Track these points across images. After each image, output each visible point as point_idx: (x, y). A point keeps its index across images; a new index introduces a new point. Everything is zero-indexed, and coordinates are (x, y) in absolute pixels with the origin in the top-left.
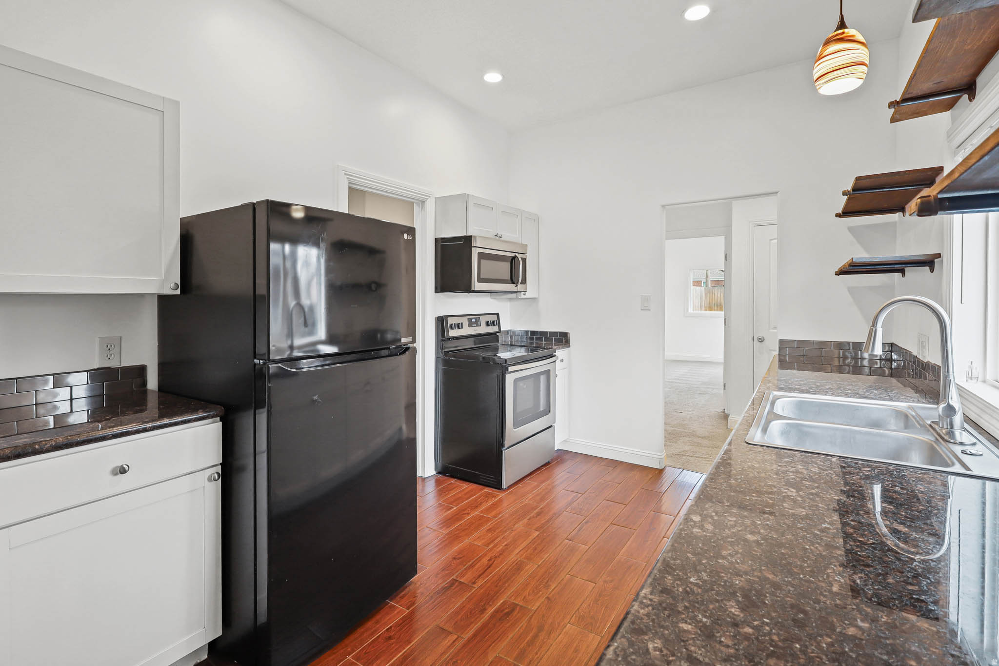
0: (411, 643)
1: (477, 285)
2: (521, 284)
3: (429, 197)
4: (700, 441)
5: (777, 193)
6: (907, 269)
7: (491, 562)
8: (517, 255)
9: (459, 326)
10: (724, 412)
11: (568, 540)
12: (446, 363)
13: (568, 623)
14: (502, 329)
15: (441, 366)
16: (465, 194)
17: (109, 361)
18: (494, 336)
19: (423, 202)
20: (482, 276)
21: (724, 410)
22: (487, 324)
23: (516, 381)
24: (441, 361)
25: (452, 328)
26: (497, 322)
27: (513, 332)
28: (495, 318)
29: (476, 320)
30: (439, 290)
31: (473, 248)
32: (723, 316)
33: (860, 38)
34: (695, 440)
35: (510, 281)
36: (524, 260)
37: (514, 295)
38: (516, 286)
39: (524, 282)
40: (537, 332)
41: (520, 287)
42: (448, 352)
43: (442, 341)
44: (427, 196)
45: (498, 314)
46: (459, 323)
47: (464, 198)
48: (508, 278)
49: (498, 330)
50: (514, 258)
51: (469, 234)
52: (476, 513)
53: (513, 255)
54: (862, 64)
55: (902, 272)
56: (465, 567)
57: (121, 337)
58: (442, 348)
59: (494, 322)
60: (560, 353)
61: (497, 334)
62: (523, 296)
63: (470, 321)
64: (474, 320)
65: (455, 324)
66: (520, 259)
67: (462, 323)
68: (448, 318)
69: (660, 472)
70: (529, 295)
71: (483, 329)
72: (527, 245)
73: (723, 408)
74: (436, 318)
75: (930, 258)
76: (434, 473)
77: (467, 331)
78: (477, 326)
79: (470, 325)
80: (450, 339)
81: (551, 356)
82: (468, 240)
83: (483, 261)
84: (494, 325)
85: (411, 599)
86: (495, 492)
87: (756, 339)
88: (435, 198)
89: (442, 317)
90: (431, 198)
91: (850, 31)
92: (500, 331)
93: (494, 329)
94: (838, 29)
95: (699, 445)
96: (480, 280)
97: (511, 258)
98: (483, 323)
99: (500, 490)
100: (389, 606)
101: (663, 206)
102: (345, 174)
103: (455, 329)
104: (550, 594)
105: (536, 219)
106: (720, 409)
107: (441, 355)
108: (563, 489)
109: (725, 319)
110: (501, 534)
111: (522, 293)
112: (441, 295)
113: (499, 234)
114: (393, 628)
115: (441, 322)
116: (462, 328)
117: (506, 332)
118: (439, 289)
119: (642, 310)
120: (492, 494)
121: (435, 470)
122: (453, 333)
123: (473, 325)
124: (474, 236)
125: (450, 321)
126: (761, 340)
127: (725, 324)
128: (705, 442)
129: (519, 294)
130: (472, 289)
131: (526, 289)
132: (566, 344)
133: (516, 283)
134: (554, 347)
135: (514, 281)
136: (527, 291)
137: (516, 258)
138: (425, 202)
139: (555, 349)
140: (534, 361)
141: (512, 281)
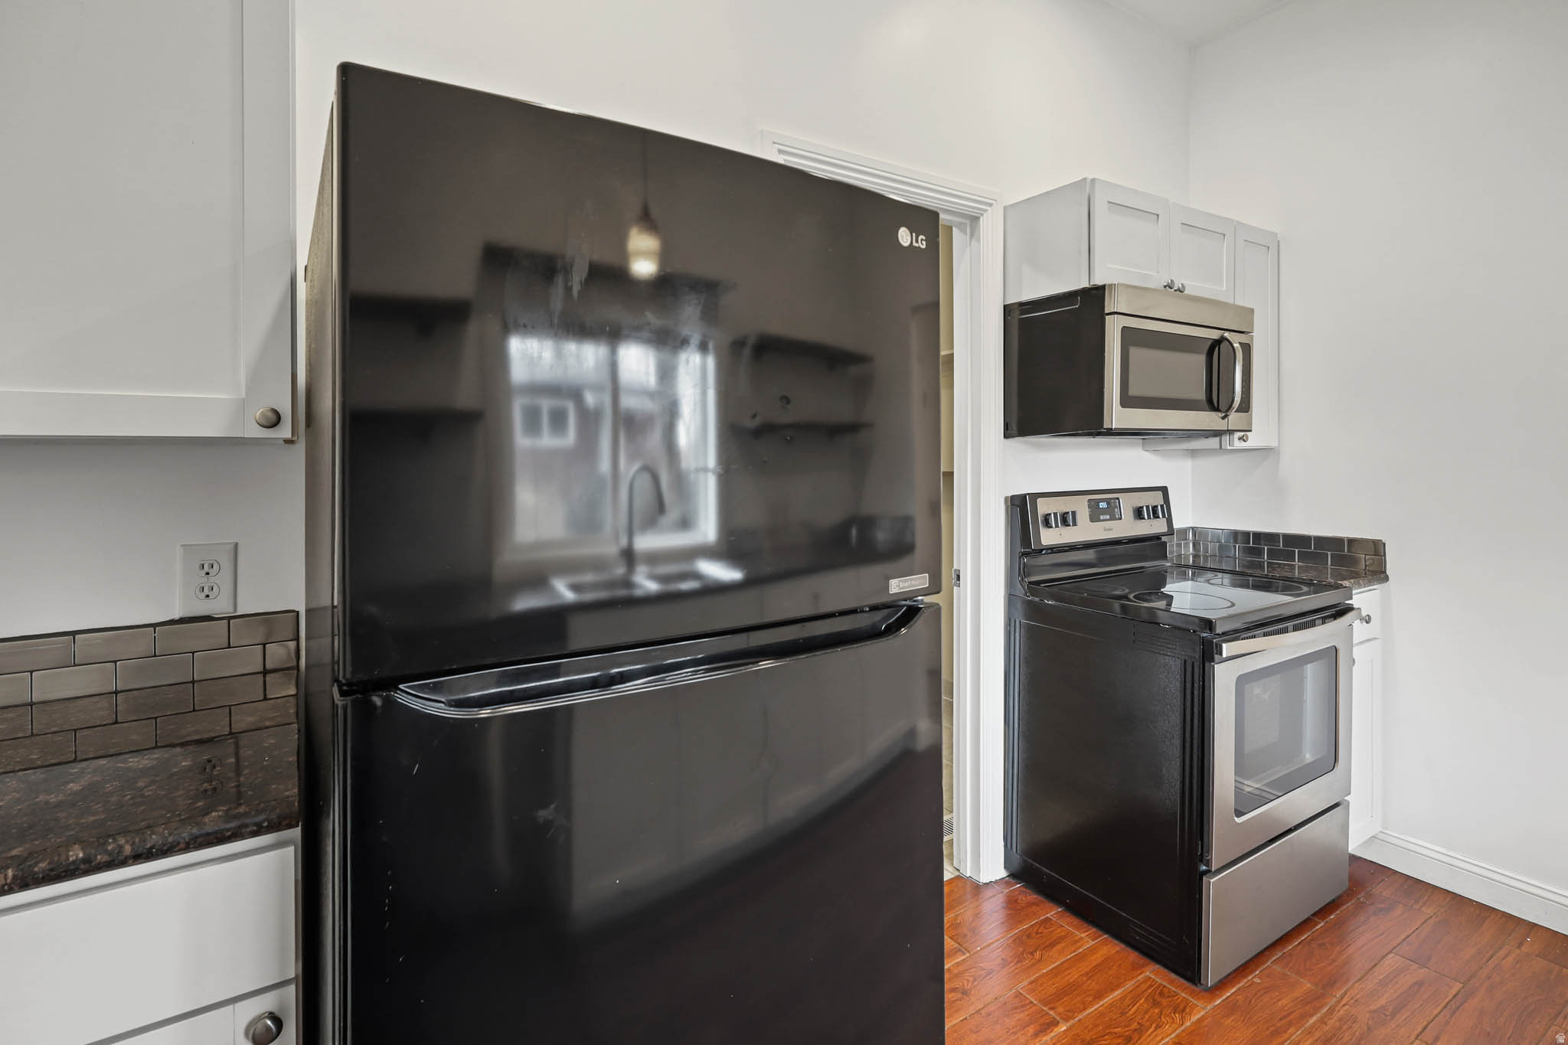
1: (1117, 416)
2: (1236, 412)
3: (991, 205)
8: (1226, 334)
9: (1065, 520)
12: (1033, 611)
14: (1176, 525)
15: (1020, 618)
16: (1085, 179)
17: (207, 600)
18: (1154, 545)
19: (975, 220)
20: (1133, 391)
22: (1138, 513)
23: (1243, 681)
24: (1019, 605)
25: (1047, 523)
26: (1162, 509)
27: (1200, 533)
28: (1157, 499)
29: (1108, 504)
30: (1015, 432)
31: (1107, 317)
35: (1205, 405)
36: (1247, 348)
37: (1213, 442)
38: (1223, 418)
39: (1245, 407)
40: (1277, 535)
41: (1235, 419)
42: (1038, 583)
43: (1024, 554)
44: (985, 202)
45: (1164, 490)
46: (1068, 513)
47: (1085, 191)
48: (1201, 395)
49: (1165, 529)
50: (1217, 343)
51: (1098, 281)
53: (1215, 335)
57: (236, 545)
58: (1025, 571)
59: (1155, 508)
60: (1363, 598)
61: (1164, 539)
62: (1238, 444)
63: (1094, 506)
64: (1103, 503)
65: (1055, 514)
66: (1236, 345)
67: (1074, 513)
68: (1039, 500)
70: (1254, 440)
71: (1126, 527)
72: (1252, 311)
74: (1006, 498)
76: (1002, 873)
77: (1086, 531)
78: (1113, 518)
79: (1094, 518)
80: (1042, 550)
81: (1341, 611)
82: (1093, 298)
83: (1134, 352)
84: (1156, 516)
86: (1184, 988)
88: (1007, 206)
89: (1024, 496)
90: (996, 206)
92: (1171, 531)
93: (1157, 527)
96: (1128, 401)
97: (1207, 347)
98: (1127, 511)
99: (1195, 984)
102: (780, 152)
103: (1057, 526)
105: (1270, 246)
107: (1020, 591)
111: (1238, 435)
112: (1018, 443)
113: (1176, 282)
115: (1021, 509)
116: (1075, 524)
117: (1184, 532)
118: (1014, 427)
120: (1172, 996)
121: (1005, 867)
122: (1049, 537)
123: (1102, 517)
124: (1111, 285)
125: (1044, 507)
129: (1226, 438)
130: (1106, 425)
131: (1250, 424)
132: (1378, 573)
133: (1223, 407)
134: (1346, 583)
135: (1216, 405)
136: (1251, 431)
137: (1224, 345)
138: (978, 218)
139: (1350, 589)
140: (1290, 624)
141: (1212, 405)
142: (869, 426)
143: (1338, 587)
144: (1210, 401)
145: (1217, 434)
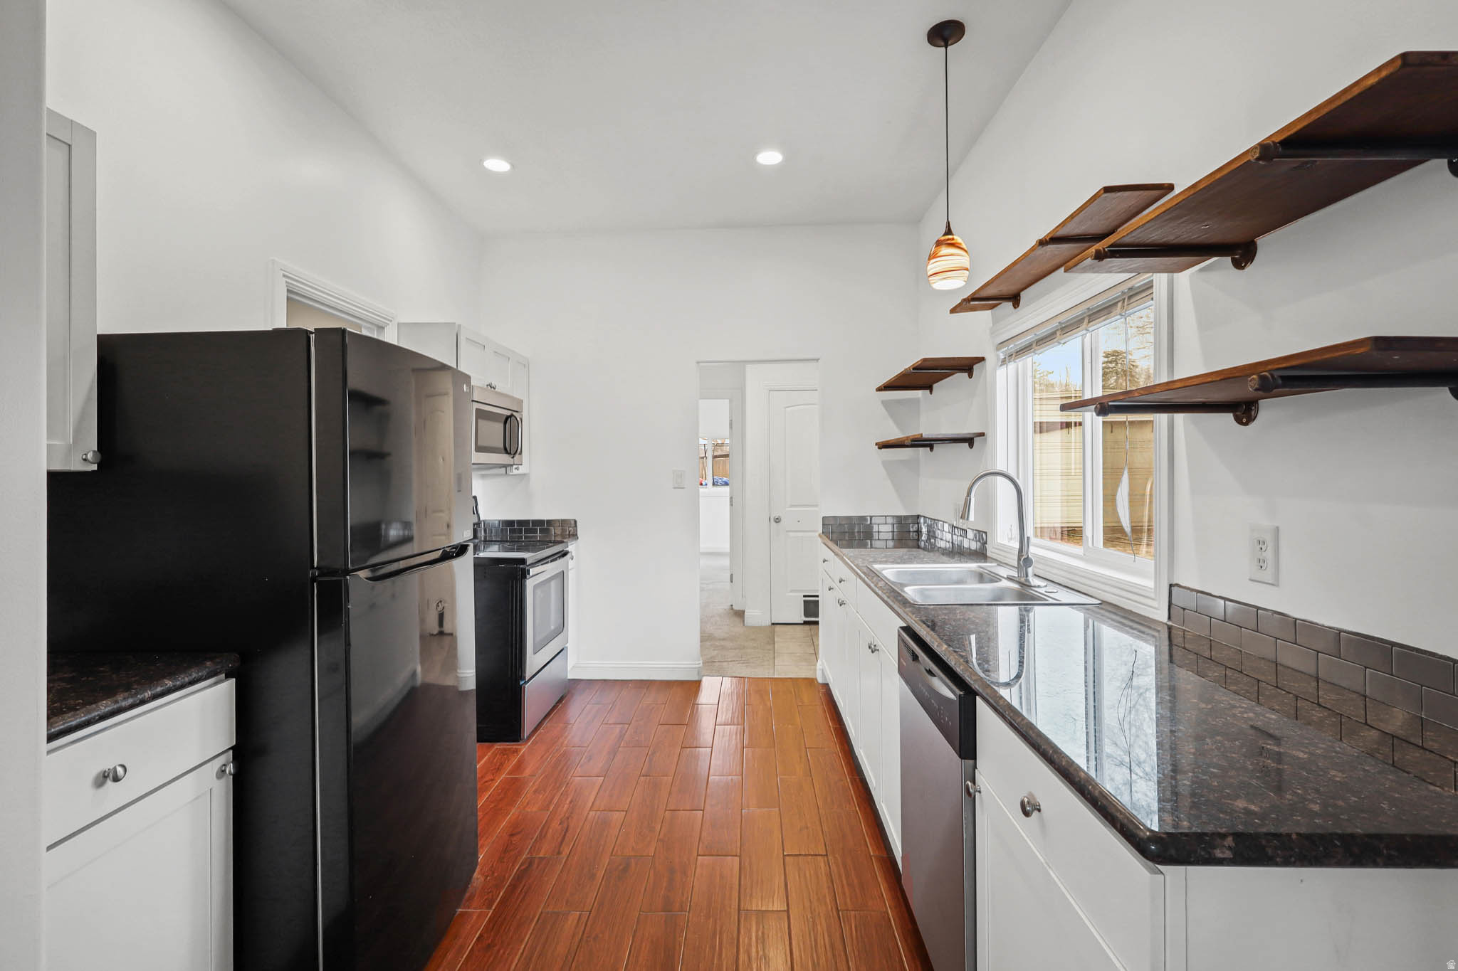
0: (523, 940)
3: (391, 321)
4: (722, 643)
5: (818, 360)
6: (935, 445)
7: (565, 825)
8: (515, 414)
10: (732, 609)
11: (643, 776)
13: (698, 855)
16: (455, 323)
19: (382, 328)
20: (478, 443)
21: (732, 606)
23: (536, 587)
26: (475, 510)
32: (728, 495)
33: (964, 246)
34: (717, 643)
35: (503, 451)
36: (522, 421)
38: (510, 458)
39: (521, 452)
40: (529, 521)
41: (515, 458)
44: (389, 320)
47: (454, 330)
48: (502, 446)
50: (508, 418)
52: (503, 776)
53: (509, 413)
54: (967, 269)
55: (931, 447)
56: (533, 840)
60: (572, 547)
62: (515, 472)
66: (518, 419)
69: (698, 684)
70: (522, 470)
72: (524, 401)
73: (730, 604)
75: (972, 436)
81: (564, 554)
83: (479, 421)
85: (486, 897)
86: (513, 745)
87: (772, 520)
88: (398, 324)
90: (393, 322)
91: (958, 239)
94: (944, 235)
95: (723, 648)
96: (479, 449)
97: (504, 418)
99: (519, 742)
100: (459, 914)
101: (698, 363)
102: (284, 276)
104: (659, 835)
105: (526, 364)
106: (727, 606)
108: (602, 724)
109: (731, 498)
110: (555, 792)
111: (515, 467)
113: (493, 383)
114: (485, 935)
117: (485, 522)
119: (675, 488)
120: (509, 749)
126: (778, 520)
127: (731, 505)
128: (728, 644)
129: (509, 469)
131: (522, 461)
132: (574, 536)
133: (512, 452)
134: (565, 540)
135: (509, 450)
136: (521, 465)
137: (513, 418)
138: (384, 328)
139: (567, 542)
140: (549, 560)
141: (506, 451)
142: (389, 454)
143: (562, 542)
144: (505, 449)
145: (505, 466)
